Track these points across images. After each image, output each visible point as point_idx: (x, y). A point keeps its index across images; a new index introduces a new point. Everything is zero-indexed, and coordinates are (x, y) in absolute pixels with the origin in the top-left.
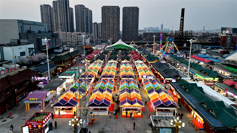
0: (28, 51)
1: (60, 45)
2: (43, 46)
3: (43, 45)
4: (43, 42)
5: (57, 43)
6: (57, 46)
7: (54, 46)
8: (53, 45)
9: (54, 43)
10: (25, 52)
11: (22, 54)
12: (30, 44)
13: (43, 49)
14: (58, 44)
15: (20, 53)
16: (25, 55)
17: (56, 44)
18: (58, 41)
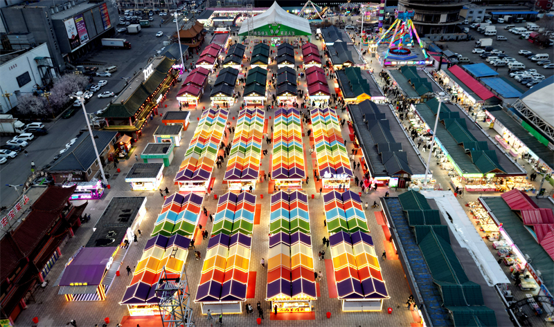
0: (34, 66)
1: (114, 24)
2: (71, 40)
3: (70, 37)
4: (68, 29)
5: (107, 18)
6: (108, 27)
7: (101, 30)
8: (97, 26)
9: (99, 23)
10: (28, 72)
11: (23, 80)
12: (35, 46)
13: (72, 49)
14: (109, 20)
15: (17, 78)
16: (30, 80)
17: (103, 23)
18: (107, 13)
